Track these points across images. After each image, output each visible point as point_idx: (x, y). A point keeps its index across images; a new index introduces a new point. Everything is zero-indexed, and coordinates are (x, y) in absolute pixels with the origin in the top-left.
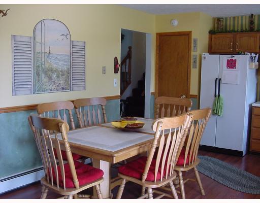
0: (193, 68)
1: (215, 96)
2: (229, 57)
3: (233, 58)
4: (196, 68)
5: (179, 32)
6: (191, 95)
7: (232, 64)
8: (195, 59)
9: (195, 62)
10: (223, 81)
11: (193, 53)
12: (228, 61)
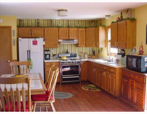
0: (13, 45)
1: (28, 59)
2: (33, 39)
3: (36, 40)
4: (15, 45)
5: (4, 26)
6: (13, 60)
7: (35, 43)
8: (15, 41)
9: (14, 42)
10: (31, 51)
11: (13, 38)
12: (33, 41)
